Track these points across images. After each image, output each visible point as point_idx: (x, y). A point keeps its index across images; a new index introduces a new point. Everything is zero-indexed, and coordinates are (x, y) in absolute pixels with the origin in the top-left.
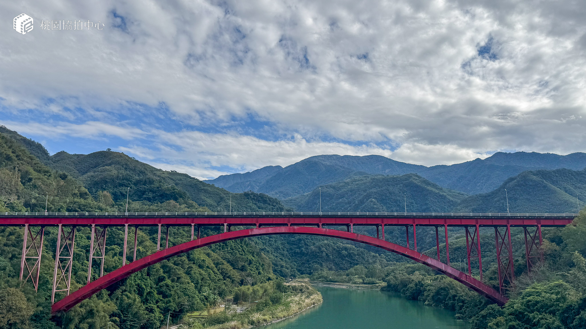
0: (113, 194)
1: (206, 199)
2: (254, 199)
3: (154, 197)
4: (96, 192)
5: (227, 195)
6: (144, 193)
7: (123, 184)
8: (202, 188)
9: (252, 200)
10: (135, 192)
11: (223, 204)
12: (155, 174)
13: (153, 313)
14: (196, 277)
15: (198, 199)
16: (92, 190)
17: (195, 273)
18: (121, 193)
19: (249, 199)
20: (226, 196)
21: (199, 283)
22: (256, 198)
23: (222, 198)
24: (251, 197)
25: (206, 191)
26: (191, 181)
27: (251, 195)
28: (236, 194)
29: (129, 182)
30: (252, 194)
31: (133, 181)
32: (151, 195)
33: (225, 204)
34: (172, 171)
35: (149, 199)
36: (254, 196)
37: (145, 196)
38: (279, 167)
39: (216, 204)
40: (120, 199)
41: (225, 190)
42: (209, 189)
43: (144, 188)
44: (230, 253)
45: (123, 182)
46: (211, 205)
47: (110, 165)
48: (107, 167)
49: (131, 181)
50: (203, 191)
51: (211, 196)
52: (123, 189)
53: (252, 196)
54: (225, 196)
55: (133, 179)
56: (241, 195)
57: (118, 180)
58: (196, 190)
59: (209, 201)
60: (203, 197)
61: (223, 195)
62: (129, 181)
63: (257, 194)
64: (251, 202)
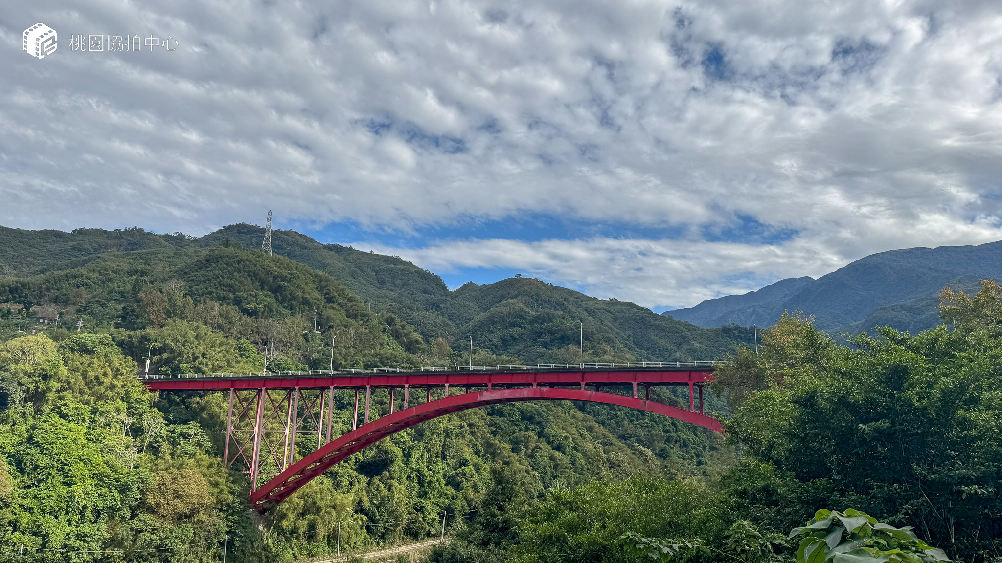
0: (502, 339)
1: (658, 341)
2: (739, 337)
3: (552, 341)
4: (481, 337)
5: (694, 332)
6: (539, 334)
7: (514, 324)
8: (653, 322)
9: (736, 339)
10: (530, 335)
11: (685, 347)
12: (581, 305)
13: (423, 513)
14: (542, 463)
15: (646, 340)
16: (477, 333)
17: (541, 456)
18: (512, 336)
19: (730, 338)
20: (692, 335)
21: (547, 472)
22: (743, 336)
23: (684, 338)
24: (734, 334)
25: (658, 328)
26: (635, 313)
27: (734, 330)
28: (708, 330)
29: (523, 321)
30: (737, 328)
31: (529, 318)
32: (547, 338)
33: (688, 347)
34: (610, 299)
35: (545, 345)
36: (739, 333)
37: (540, 339)
38: (807, 279)
39: (674, 348)
40: (510, 346)
41: (690, 325)
42: (663, 323)
43: (541, 328)
44: (646, 427)
45: (516, 319)
46: (667, 349)
47: (516, 296)
48: (511, 301)
49: (525, 319)
50: (653, 328)
51: (666, 335)
52: (516, 332)
53: (736, 332)
54: (689, 334)
55: (529, 316)
56: (716, 331)
57: (509, 318)
58: (643, 327)
59: (663, 343)
60: (654, 338)
61: (686, 333)
62: (523, 319)
63: (745, 329)
64: (734, 343)
